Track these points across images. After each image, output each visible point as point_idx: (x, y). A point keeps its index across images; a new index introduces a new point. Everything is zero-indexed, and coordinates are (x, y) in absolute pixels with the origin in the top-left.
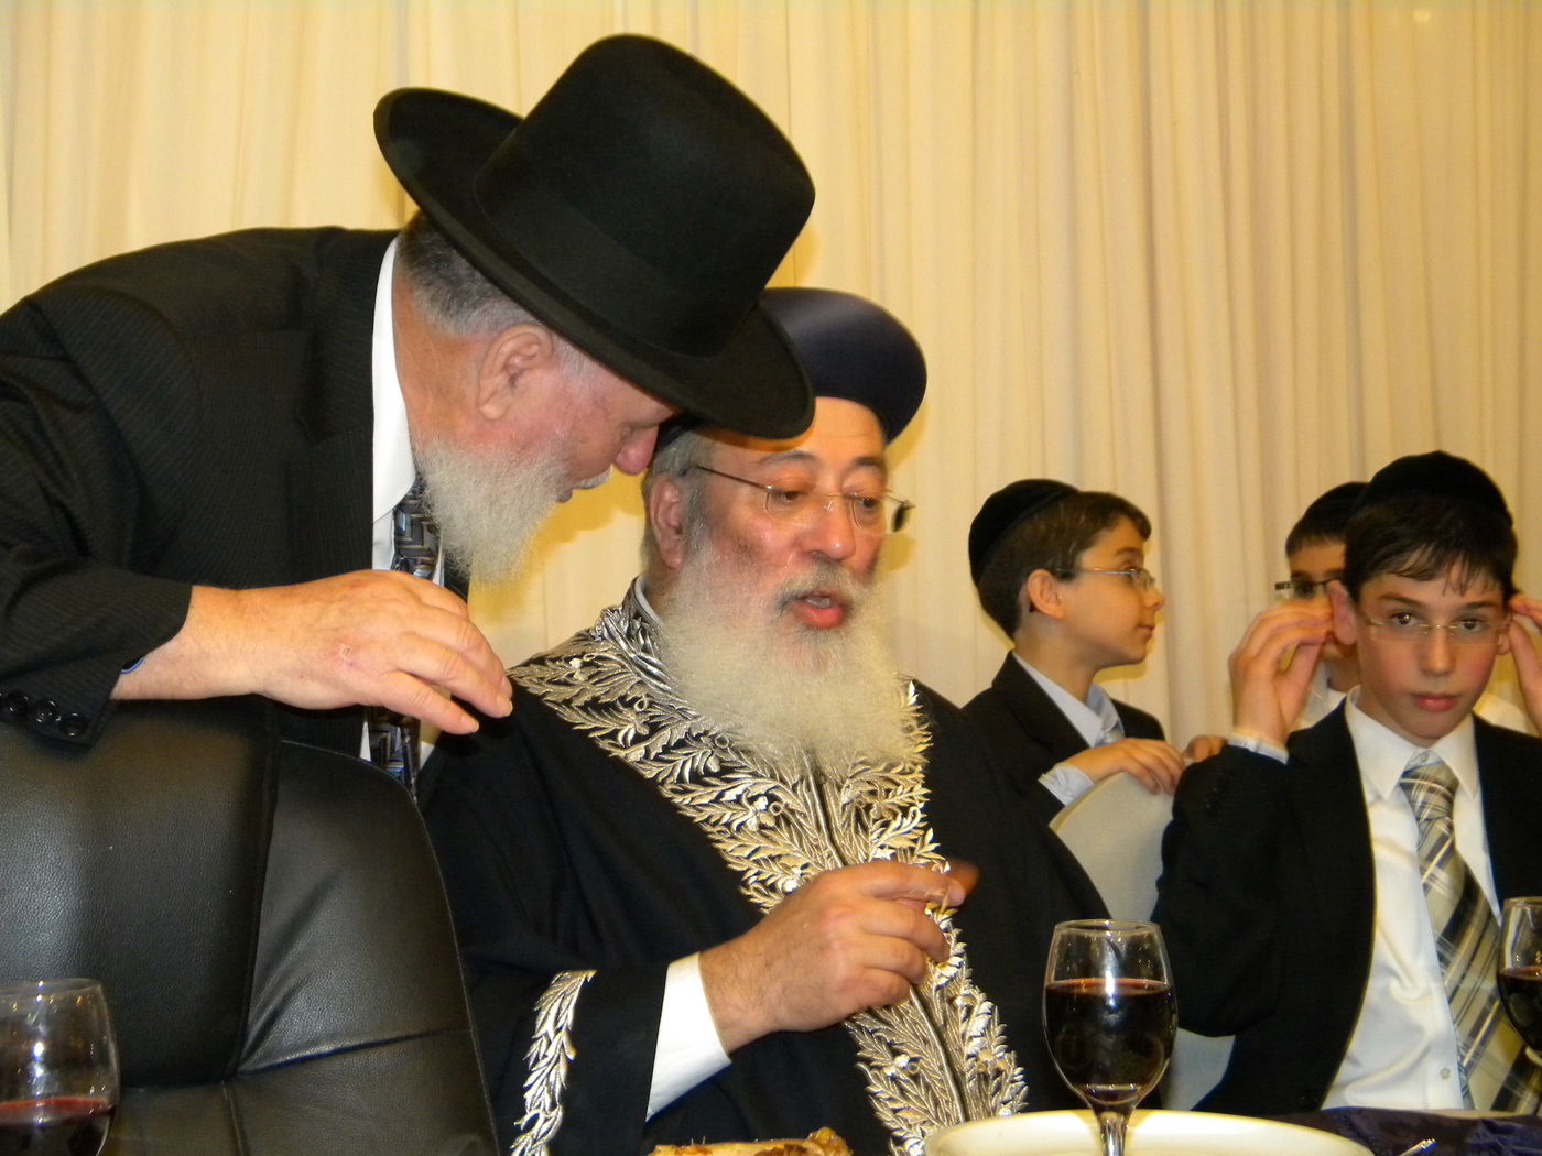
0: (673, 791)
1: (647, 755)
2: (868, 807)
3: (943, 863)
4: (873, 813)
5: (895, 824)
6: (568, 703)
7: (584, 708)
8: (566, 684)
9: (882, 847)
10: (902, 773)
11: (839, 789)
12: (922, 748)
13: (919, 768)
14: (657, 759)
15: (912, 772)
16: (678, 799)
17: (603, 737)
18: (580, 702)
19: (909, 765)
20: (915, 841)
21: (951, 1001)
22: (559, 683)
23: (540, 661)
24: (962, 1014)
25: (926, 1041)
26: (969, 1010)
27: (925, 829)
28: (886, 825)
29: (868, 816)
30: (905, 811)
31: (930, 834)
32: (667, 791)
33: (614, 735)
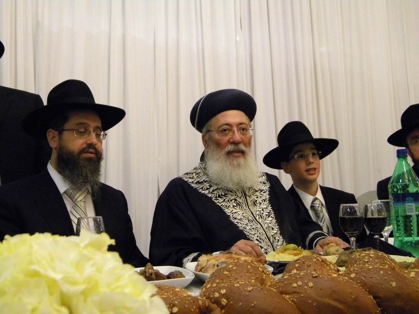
0: (214, 199)
1: (209, 192)
2: (256, 201)
3: (273, 211)
4: (258, 202)
5: (262, 203)
6: (192, 182)
7: (196, 183)
8: (192, 178)
9: (260, 208)
10: (264, 192)
11: (250, 197)
12: (268, 187)
13: (268, 191)
14: (211, 193)
15: (266, 192)
16: (215, 201)
17: (200, 189)
18: (195, 182)
19: (265, 191)
20: (267, 206)
21: (275, 238)
22: (191, 178)
23: (187, 174)
24: (277, 241)
25: (269, 246)
26: (278, 240)
28: (261, 204)
29: (256, 203)
30: (265, 200)
31: (270, 205)
32: (213, 199)
33: (202, 188)
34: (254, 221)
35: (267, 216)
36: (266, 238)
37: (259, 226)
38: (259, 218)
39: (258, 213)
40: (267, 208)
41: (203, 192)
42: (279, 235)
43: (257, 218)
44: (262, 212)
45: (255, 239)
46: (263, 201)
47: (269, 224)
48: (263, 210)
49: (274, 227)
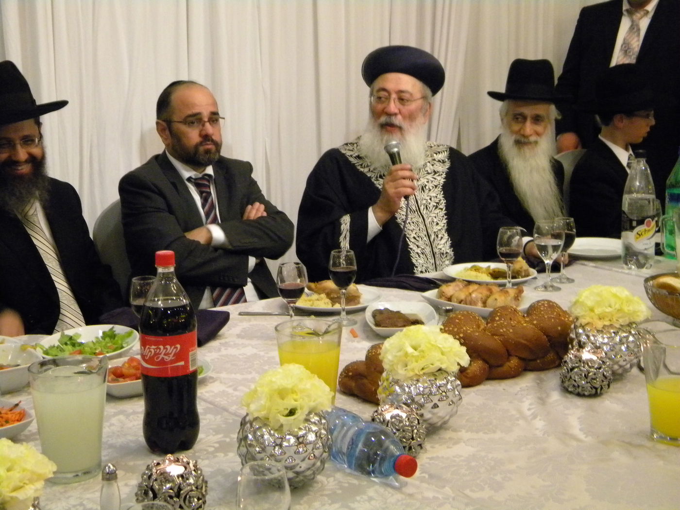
0: (375, 180)
1: (369, 171)
2: (426, 186)
3: (444, 200)
4: (427, 187)
5: (432, 190)
6: (351, 156)
7: (355, 158)
8: (352, 151)
9: (428, 196)
10: (439, 175)
11: (418, 180)
12: (447, 167)
13: (445, 173)
14: (372, 172)
15: (442, 175)
16: (375, 182)
17: (358, 165)
18: (355, 156)
19: (441, 173)
20: (438, 194)
21: (437, 236)
22: (350, 150)
23: (347, 144)
24: (439, 239)
25: (427, 245)
26: (442, 238)
27: (441, 192)
28: (430, 190)
29: (425, 188)
30: (436, 186)
31: (442, 192)
32: (373, 180)
33: (361, 165)
34: (416, 213)
35: (434, 208)
36: (425, 236)
37: (421, 220)
38: (424, 209)
39: (424, 202)
40: (436, 197)
41: (362, 170)
42: (443, 231)
43: (422, 208)
44: (429, 201)
45: (412, 236)
46: (433, 187)
47: (434, 218)
48: (431, 199)
49: (438, 222)
